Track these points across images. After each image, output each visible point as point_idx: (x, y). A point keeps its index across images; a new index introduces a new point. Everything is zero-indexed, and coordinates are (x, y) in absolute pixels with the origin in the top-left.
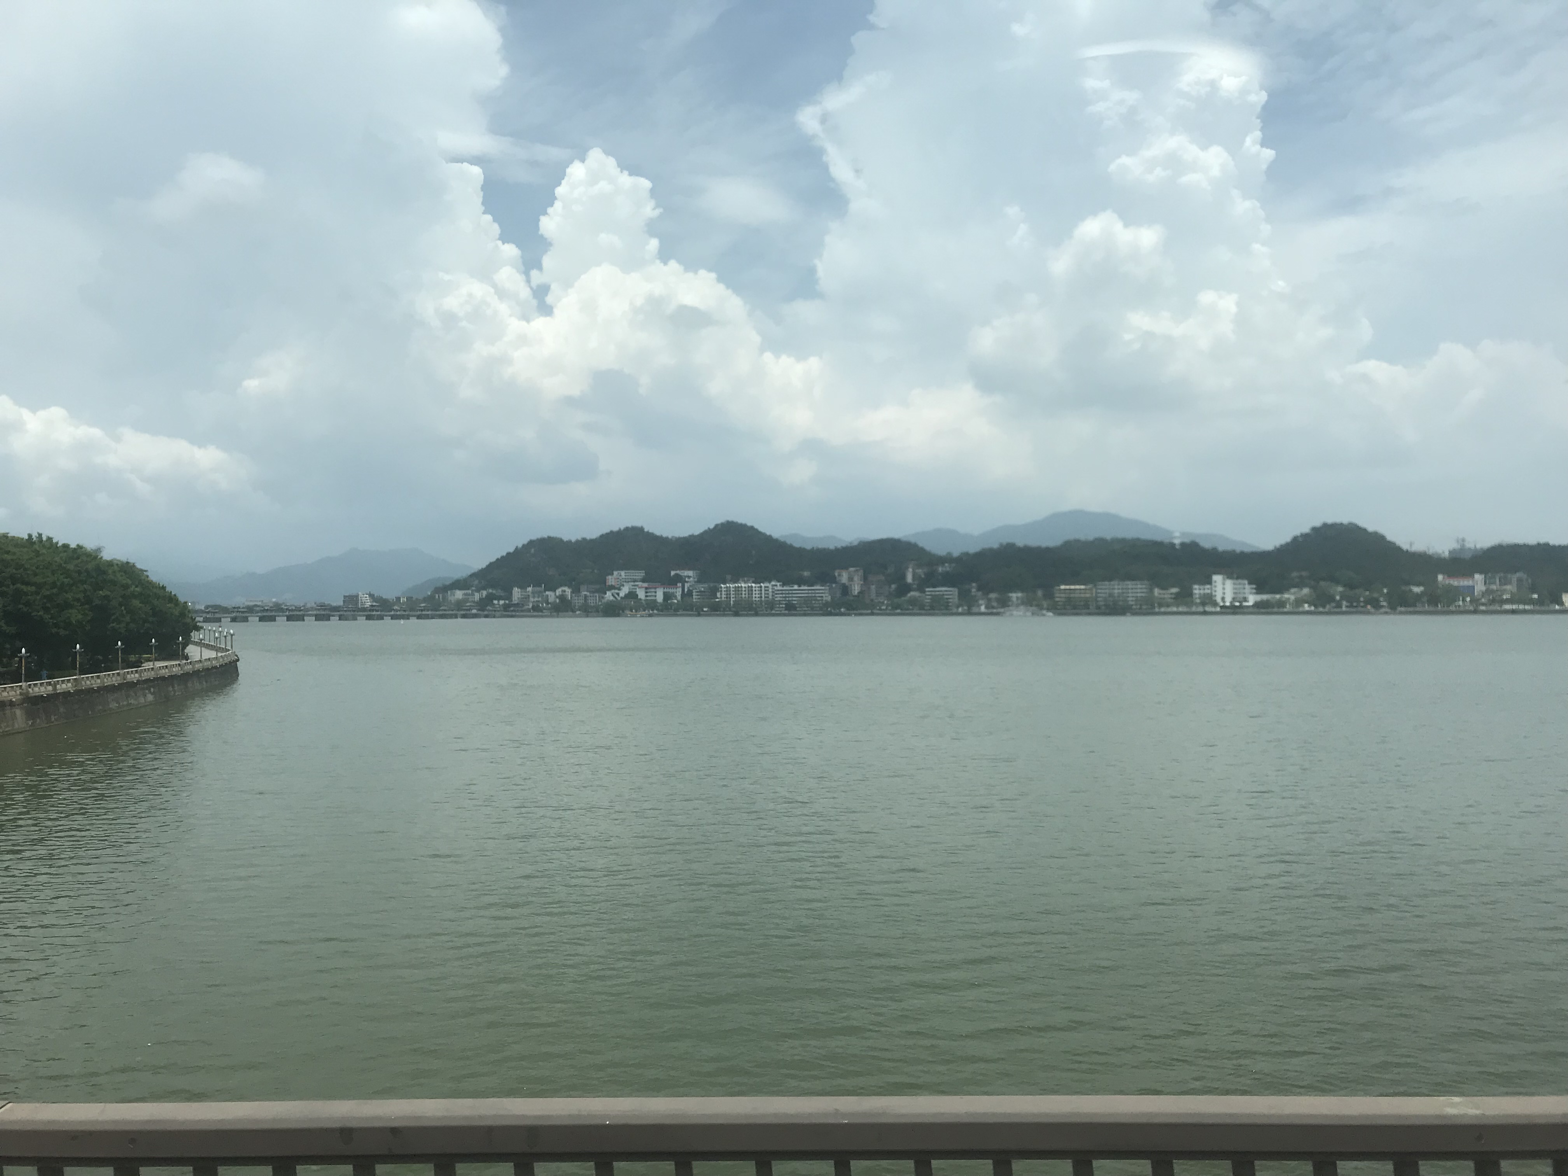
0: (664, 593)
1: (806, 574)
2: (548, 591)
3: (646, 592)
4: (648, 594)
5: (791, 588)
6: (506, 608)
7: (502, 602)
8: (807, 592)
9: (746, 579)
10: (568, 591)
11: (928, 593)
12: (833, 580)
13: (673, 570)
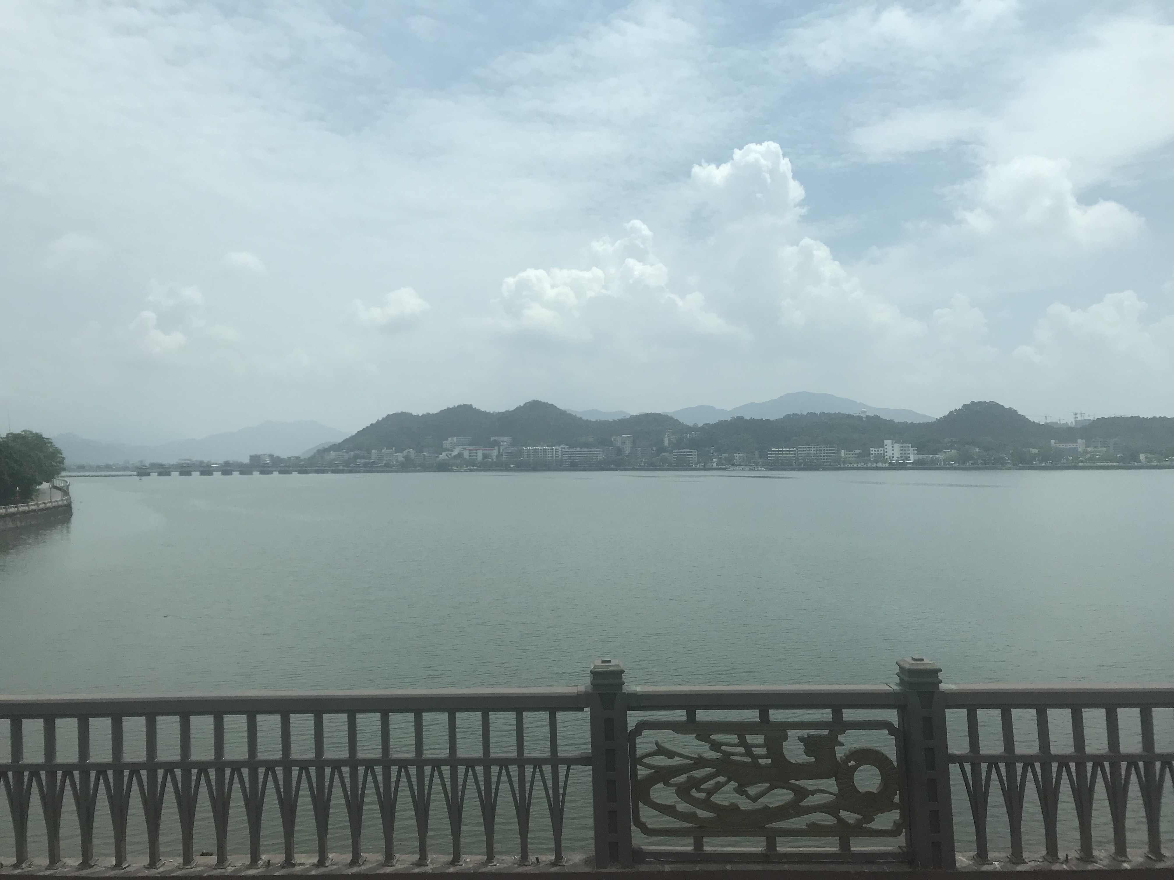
0: (483, 454)
1: (591, 439)
2: (398, 452)
4: (471, 455)
5: (575, 450)
6: (365, 465)
7: (363, 461)
8: (587, 453)
9: (541, 443)
10: (412, 452)
11: (677, 454)
12: (609, 444)
13: (492, 437)
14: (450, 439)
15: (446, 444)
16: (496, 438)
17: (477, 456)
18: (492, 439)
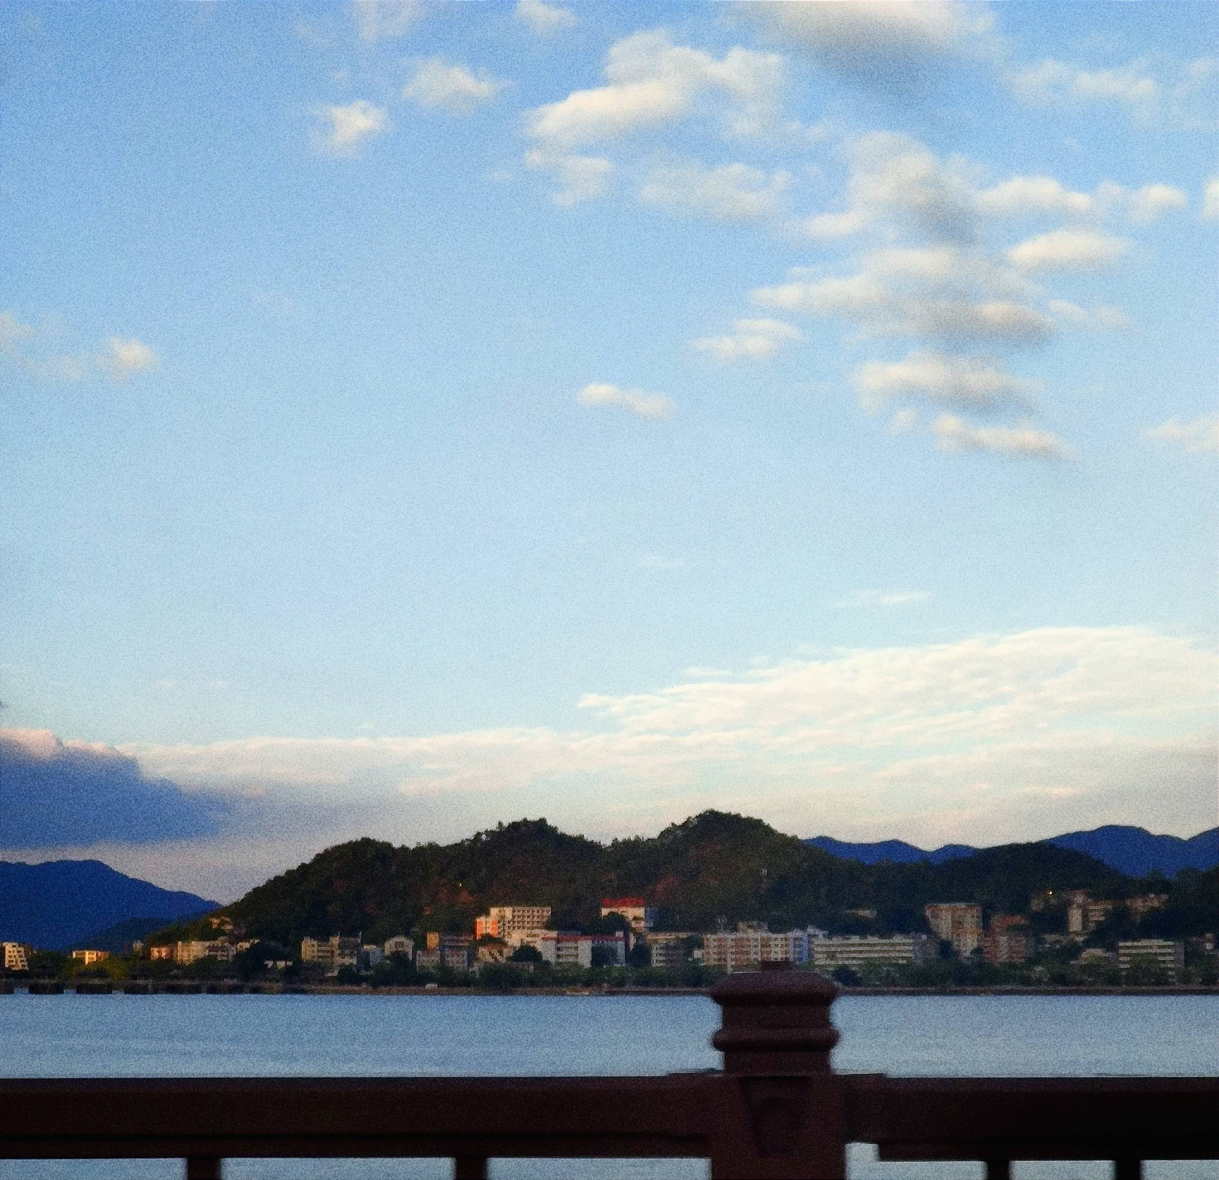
0: (593, 950)
1: (866, 913)
2: (368, 943)
3: (558, 949)
4: (560, 953)
5: (845, 942)
6: (289, 973)
7: (281, 964)
8: (879, 948)
9: (755, 923)
10: (408, 945)
11: (1122, 951)
12: (923, 926)
13: (607, 907)
14: (494, 911)
15: (486, 925)
16: (614, 910)
17: (577, 956)
18: (605, 912)
